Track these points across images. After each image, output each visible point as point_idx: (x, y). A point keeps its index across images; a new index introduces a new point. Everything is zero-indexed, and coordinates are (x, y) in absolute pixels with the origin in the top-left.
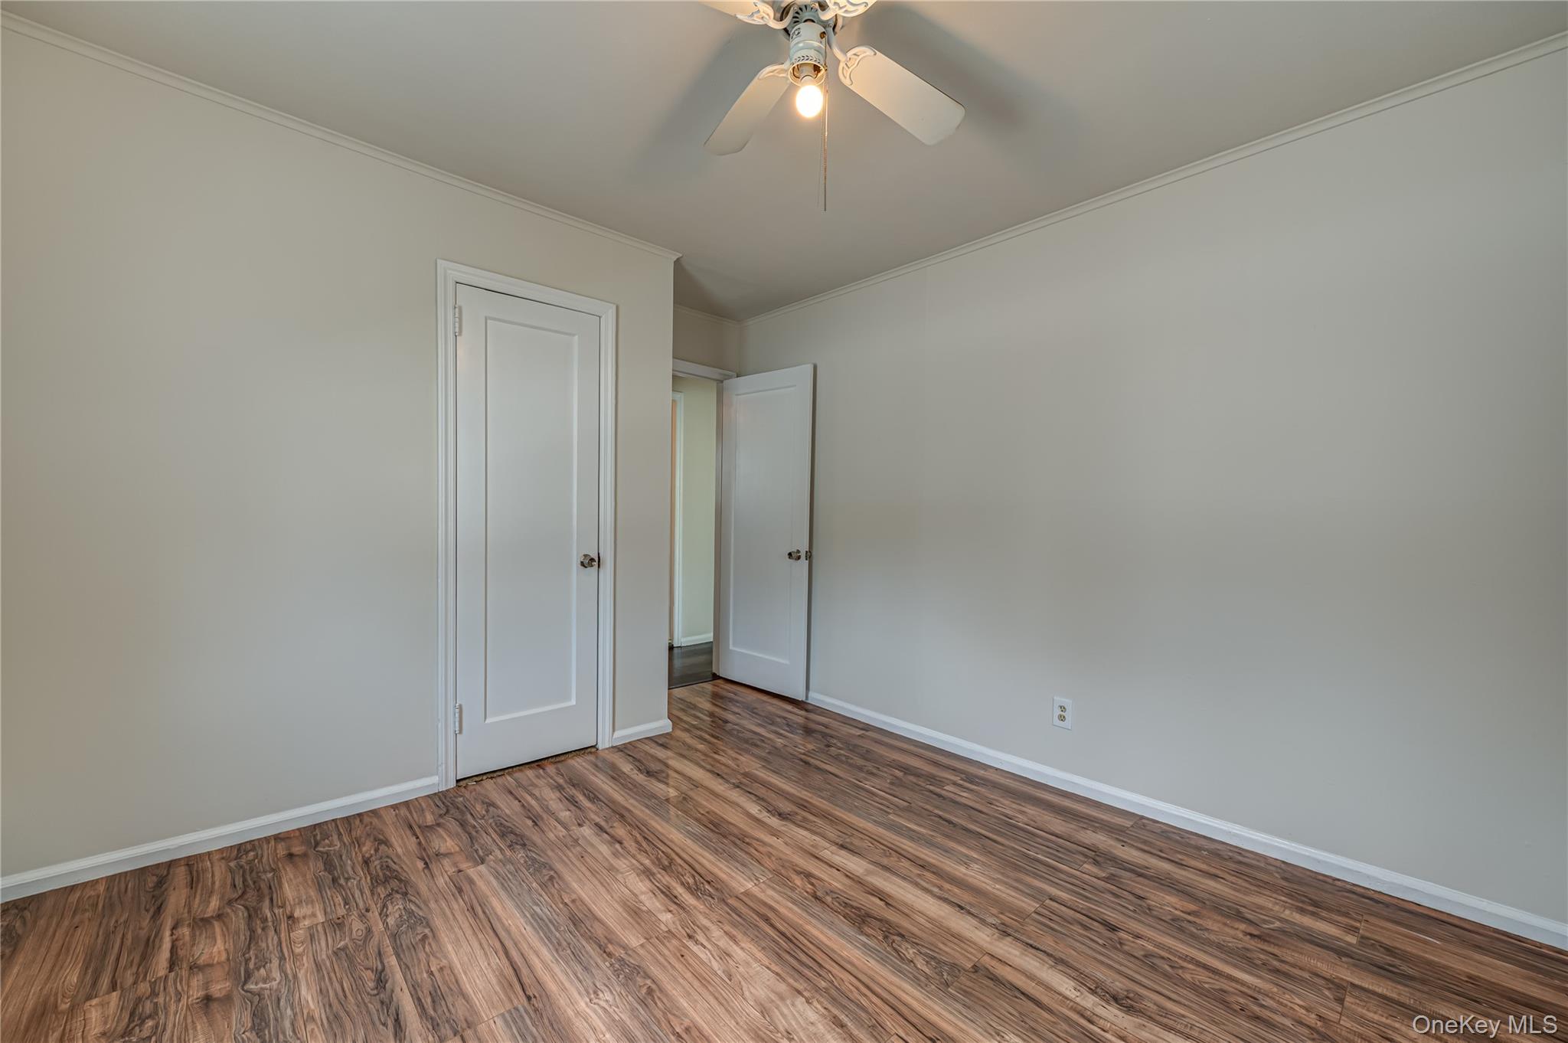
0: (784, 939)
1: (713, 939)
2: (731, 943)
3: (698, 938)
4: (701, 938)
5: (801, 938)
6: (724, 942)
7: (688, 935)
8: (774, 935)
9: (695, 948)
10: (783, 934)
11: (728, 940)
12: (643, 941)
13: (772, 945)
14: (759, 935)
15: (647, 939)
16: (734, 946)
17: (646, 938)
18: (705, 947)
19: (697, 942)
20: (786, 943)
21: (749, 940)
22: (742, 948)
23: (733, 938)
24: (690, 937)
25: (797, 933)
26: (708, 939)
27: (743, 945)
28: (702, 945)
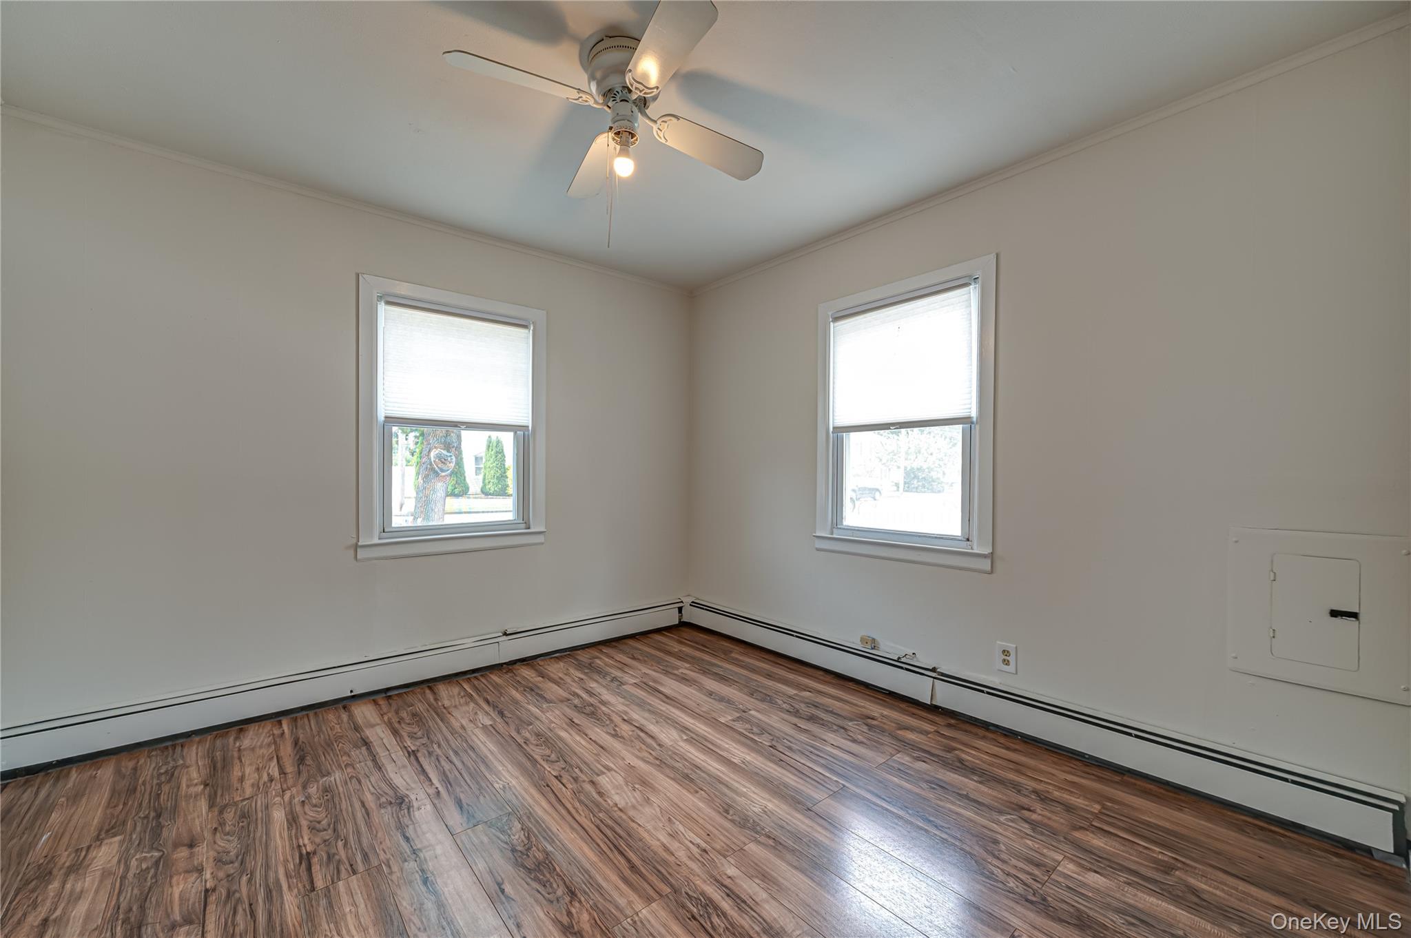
0: (621, 849)
1: (684, 848)
2: (668, 845)
3: (697, 850)
4: (695, 850)
5: (606, 849)
6: (674, 845)
7: (707, 853)
8: (630, 853)
9: (698, 841)
10: (621, 853)
11: (671, 848)
12: (745, 848)
13: (632, 843)
14: (643, 852)
15: (742, 849)
16: (665, 842)
17: (745, 850)
18: (691, 842)
19: (698, 846)
20: (621, 846)
21: (652, 848)
22: (659, 840)
23: (666, 849)
24: (705, 851)
25: (608, 853)
26: (688, 849)
27: (658, 843)
28: (693, 844)
